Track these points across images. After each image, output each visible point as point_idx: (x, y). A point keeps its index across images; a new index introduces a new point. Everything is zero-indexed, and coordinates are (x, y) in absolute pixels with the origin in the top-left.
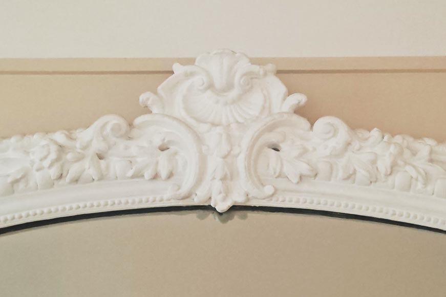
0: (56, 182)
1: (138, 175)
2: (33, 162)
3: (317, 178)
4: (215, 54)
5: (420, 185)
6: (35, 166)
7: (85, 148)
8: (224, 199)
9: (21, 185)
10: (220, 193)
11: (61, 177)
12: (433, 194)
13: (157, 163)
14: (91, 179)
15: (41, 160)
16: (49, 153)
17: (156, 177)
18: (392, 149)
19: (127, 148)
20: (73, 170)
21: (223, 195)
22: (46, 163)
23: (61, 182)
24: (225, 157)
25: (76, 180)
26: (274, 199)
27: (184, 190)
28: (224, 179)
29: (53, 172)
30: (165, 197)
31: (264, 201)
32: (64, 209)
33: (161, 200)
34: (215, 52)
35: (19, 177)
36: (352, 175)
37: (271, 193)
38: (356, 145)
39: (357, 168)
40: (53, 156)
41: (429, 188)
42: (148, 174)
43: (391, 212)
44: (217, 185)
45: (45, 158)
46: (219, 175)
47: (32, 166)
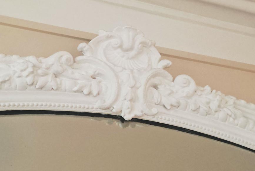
0: (28, 87)
1: (80, 91)
2: (15, 72)
3: (178, 108)
4: (126, 28)
5: (231, 119)
6: (17, 75)
7: (48, 69)
8: (130, 113)
9: (6, 85)
10: (129, 108)
11: (32, 84)
12: (237, 125)
13: (91, 86)
14: (51, 88)
15: (22, 71)
16: (27, 68)
17: (90, 94)
18: (218, 97)
19: (73, 73)
20: (41, 81)
21: (129, 110)
22: (25, 73)
23: (32, 87)
24: (132, 88)
25: (41, 88)
26: (156, 116)
27: (107, 104)
28: (131, 100)
29: (29, 80)
30: (95, 107)
31: (151, 117)
32: (33, 105)
33: (92, 108)
34: (126, 27)
35: (7, 79)
36: (198, 108)
37: (156, 113)
38: (199, 93)
39: (200, 105)
40: (30, 69)
41: (236, 122)
42: (86, 91)
43: (217, 133)
44: (127, 103)
45: (25, 70)
46: (129, 98)
47: (14, 74)
